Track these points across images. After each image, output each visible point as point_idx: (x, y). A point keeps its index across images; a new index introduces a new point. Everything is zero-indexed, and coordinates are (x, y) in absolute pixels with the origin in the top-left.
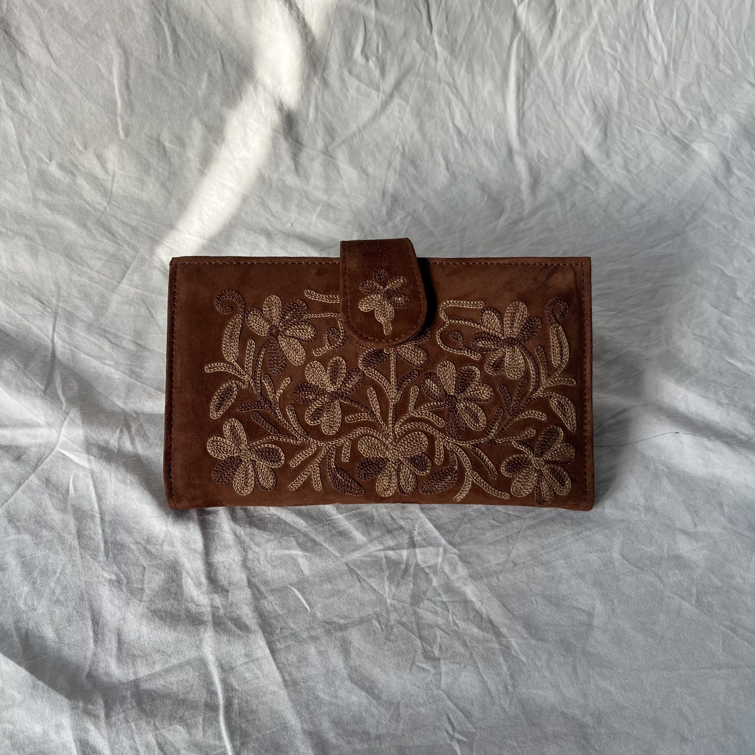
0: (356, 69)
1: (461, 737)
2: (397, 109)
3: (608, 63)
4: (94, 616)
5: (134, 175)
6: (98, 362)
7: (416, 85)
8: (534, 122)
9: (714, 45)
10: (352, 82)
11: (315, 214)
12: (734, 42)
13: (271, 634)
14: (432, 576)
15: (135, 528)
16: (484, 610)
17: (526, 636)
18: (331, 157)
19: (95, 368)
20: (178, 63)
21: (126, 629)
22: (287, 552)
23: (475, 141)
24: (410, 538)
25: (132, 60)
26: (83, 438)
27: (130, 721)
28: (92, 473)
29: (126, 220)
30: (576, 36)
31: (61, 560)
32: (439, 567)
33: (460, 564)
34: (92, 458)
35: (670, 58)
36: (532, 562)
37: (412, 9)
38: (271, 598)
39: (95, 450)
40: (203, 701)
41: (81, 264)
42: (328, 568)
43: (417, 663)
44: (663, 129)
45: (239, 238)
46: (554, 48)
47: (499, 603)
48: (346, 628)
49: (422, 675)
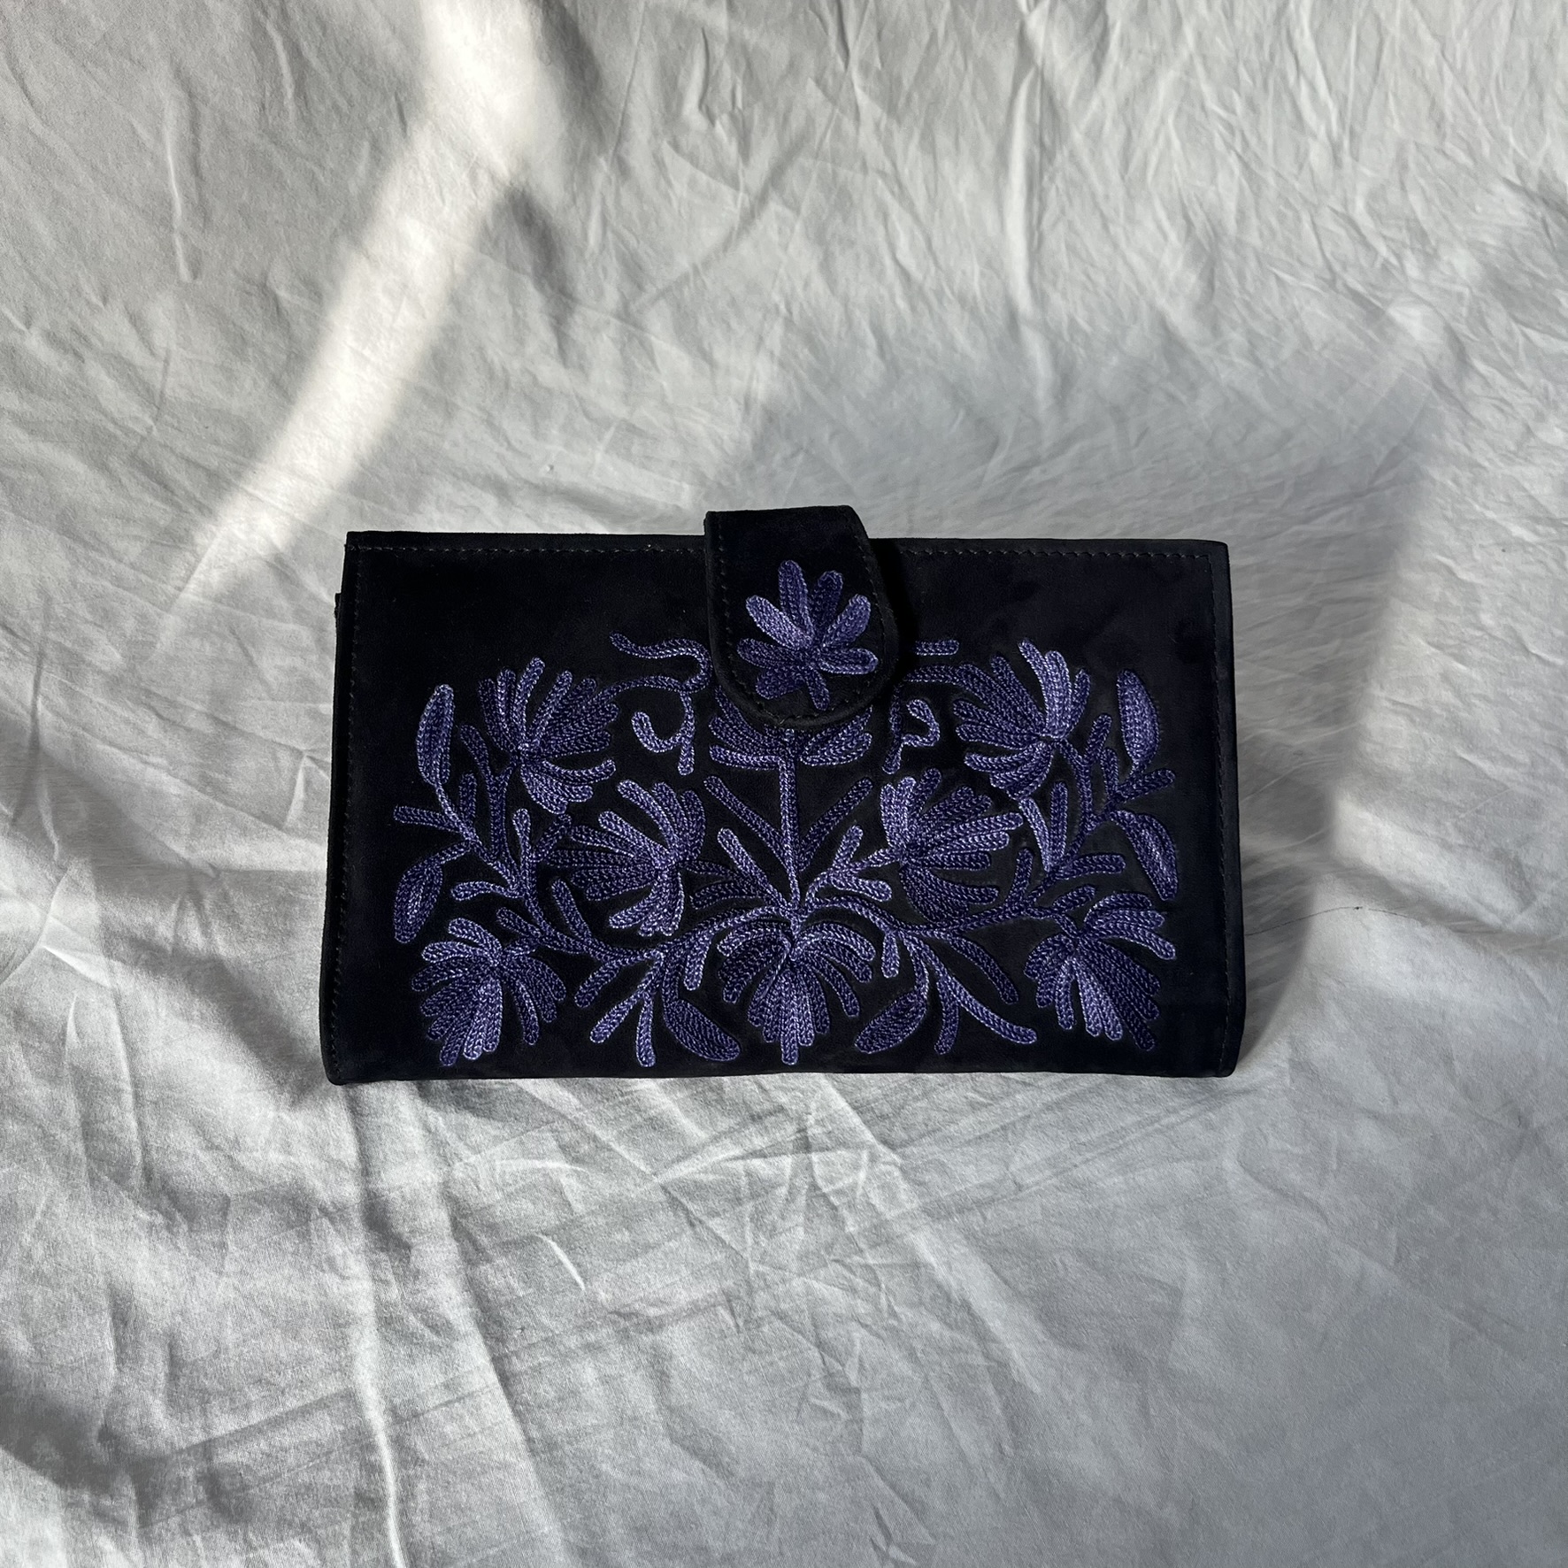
0: (686, 142)
1: (902, 1557)
2: (775, 226)
3: (1217, 135)
4: (116, 1305)
5: (212, 361)
6: (132, 760)
7: (814, 176)
8: (1063, 257)
9: (1433, 104)
10: (679, 168)
11: (601, 447)
12: (1475, 96)
13: (501, 1340)
14: (845, 1212)
15: (208, 1115)
16: (953, 1284)
17: (1041, 1337)
18: (635, 325)
19: (124, 771)
20: (306, 120)
21: (188, 1334)
22: (538, 1164)
23: (939, 294)
24: (799, 1131)
25: (205, 111)
26: (98, 922)
27: (192, 1531)
28: (118, 998)
29: (194, 455)
30: (1150, 76)
31: (46, 1185)
32: (859, 1192)
33: (903, 1185)
34: (117, 964)
35: (1344, 128)
36: (1054, 1181)
37: (806, 13)
38: (501, 1261)
39: (122, 948)
40: (351, 1485)
41: (97, 550)
42: (623, 1198)
43: (813, 1400)
44: (1328, 276)
45: (439, 497)
46: (1103, 104)
47: (985, 1266)
48: (661, 1326)
49: (822, 1424)
